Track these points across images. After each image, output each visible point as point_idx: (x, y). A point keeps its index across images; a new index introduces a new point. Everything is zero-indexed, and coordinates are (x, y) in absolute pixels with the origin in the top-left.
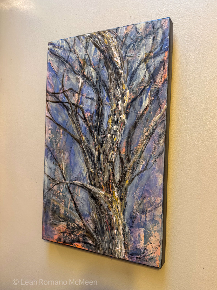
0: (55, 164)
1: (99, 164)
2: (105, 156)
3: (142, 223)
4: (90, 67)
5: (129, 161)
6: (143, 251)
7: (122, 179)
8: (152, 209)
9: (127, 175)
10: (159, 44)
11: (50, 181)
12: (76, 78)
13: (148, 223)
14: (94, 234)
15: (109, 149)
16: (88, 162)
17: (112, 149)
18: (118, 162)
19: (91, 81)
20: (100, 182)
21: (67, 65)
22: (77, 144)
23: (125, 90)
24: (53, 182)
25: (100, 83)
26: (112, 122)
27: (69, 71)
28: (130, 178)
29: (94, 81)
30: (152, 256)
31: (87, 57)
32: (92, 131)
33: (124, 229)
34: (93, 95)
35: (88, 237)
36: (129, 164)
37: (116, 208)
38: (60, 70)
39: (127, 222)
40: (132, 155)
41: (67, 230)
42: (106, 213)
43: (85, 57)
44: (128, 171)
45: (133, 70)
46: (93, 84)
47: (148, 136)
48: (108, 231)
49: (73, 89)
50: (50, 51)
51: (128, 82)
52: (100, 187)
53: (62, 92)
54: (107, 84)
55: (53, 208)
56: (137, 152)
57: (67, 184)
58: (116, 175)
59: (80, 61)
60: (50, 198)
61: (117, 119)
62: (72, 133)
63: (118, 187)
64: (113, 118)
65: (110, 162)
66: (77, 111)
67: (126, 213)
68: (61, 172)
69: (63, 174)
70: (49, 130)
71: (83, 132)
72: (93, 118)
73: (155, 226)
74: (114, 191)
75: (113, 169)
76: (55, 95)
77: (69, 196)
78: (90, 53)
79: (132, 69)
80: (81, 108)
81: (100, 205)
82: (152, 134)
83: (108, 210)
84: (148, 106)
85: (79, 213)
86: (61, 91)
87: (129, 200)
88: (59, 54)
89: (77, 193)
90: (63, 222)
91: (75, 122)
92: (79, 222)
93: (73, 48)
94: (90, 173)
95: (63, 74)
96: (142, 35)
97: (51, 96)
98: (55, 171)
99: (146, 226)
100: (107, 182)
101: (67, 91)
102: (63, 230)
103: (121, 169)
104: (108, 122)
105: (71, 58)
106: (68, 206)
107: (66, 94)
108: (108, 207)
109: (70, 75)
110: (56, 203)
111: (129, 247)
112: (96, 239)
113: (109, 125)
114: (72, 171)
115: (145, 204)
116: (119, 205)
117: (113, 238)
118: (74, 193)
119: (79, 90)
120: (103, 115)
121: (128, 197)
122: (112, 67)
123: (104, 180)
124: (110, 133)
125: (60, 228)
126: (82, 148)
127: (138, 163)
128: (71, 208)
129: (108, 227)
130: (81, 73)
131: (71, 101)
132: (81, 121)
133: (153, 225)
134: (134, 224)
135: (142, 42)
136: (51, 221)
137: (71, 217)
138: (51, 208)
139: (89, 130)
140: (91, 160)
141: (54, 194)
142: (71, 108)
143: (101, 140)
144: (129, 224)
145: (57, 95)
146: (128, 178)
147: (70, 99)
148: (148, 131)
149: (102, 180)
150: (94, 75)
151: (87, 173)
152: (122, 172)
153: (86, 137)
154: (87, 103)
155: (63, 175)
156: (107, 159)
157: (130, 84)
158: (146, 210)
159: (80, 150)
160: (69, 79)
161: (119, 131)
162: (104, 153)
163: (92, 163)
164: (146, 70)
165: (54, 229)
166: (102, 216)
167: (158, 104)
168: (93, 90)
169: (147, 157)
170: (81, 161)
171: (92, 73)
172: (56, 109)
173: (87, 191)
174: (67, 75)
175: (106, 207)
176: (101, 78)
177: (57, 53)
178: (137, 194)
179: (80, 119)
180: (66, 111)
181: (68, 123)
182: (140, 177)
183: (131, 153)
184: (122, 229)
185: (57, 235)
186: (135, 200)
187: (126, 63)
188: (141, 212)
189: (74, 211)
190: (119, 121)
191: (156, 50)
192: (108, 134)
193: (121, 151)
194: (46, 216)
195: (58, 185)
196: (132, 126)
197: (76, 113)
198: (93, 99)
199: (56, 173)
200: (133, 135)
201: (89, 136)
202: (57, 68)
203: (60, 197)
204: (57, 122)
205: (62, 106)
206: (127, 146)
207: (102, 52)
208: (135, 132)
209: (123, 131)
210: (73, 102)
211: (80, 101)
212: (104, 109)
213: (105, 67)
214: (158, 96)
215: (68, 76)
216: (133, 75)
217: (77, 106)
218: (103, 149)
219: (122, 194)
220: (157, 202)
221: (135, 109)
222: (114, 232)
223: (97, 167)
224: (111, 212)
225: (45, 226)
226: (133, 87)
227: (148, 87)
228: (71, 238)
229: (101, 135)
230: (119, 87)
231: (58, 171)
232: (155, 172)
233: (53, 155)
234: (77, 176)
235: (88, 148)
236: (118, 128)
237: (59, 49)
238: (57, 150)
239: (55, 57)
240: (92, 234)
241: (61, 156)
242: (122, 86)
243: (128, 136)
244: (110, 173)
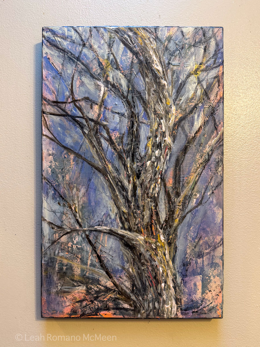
0: (61, 205)
1: (135, 200)
2: (143, 190)
3: (198, 269)
4: (116, 71)
5: (178, 195)
6: (200, 302)
7: (169, 218)
8: (210, 251)
9: (175, 213)
10: (212, 56)
11: (54, 230)
12: (95, 83)
13: (206, 269)
14: (131, 295)
15: (150, 181)
16: (118, 199)
17: (153, 180)
18: (162, 196)
19: (119, 90)
20: (137, 225)
21: (79, 64)
22: (99, 175)
23: (170, 106)
24: (60, 231)
25: (134, 93)
26: (153, 146)
27: (82, 73)
28: (180, 216)
29: (124, 90)
30: (213, 306)
31: (111, 57)
32: (123, 158)
33: (174, 281)
34: (123, 109)
35: (122, 300)
36: (179, 198)
37: (162, 256)
38: (67, 69)
39: (178, 271)
40: (182, 187)
41: (87, 297)
42: (149, 264)
43: (108, 57)
44: (178, 207)
45: (180, 82)
46: (123, 95)
47: (202, 163)
48: (152, 287)
49: (91, 98)
50: (47, 41)
51: (174, 97)
52: (138, 231)
53: (72, 102)
54: (144, 97)
55: (61, 269)
56: (188, 183)
57: (84, 231)
58: (161, 214)
59: (101, 61)
60: (55, 255)
61: (160, 142)
62: (90, 160)
63: (164, 228)
64: (154, 141)
65: (151, 198)
66: (97, 129)
67: (176, 261)
68: (73, 216)
69: (77, 218)
70: (50, 155)
71: (108, 159)
72: (125, 140)
73: (215, 269)
74: (158, 235)
75: (156, 206)
76: (59, 104)
77: (89, 248)
78: (117, 53)
79: (178, 81)
80: (104, 126)
81: (139, 254)
82: (207, 161)
83: (152, 260)
84: (201, 127)
85: (106, 269)
86: (70, 100)
87: (180, 244)
88: (64, 47)
89: (102, 242)
90: (79, 287)
91: (94, 145)
92: (106, 282)
93: (88, 42)
94: (121, 214)
95: (71, 76)
96: (190, 41)
97: (51, 105)
98: (62, 216)
99: (204, 272)
100: (148, 223)
101: (79, 100)
102: (79, 298)
103: (167, 205)
104: (146, 146)
105: (85, 55)
106: (87, 262)
107: (77, 104)
108: (150, 255)
109: (83, 78)
110: (65, 261)
111: (182, 301)
112: (134, 300)
113: (148, 149)
114: (93, 212)
115: (201, 245)
116: (166, 251)
117: (160, 295)
118: (97, 243)
119: (100, 100)
120: (140, 136)
121: (178, 240)
122: (150, 75)
123: (143, 221)
124: (150, 159)
125: (75, 296)
126: (108, 180)
127: (191, 196)
128: (92, 265)
129: (151, 282)
130: (103, 78)
131: (88, 116)
132: (105, 144)
133: (212, 269)
134: (188, 272)
135: (190, 50)
136: (58, 289)
137: (92, 277)
138: (57, 269)
139: (117, 156)
140: (123, 196)
141: (62, 248)
142: (87, 125)
143: (137, 169)
144: (181, 273)
145: (63, 106)
146: (178, 216)
147: (86, 113)
148: (202, 157)
149: (141, 222)
150: (124, 82)
151: (116, 214)
152: (169, 210)
153: (113, 165)
154: (113, 119)
155: (77, 221)
156: (148, 194)
157: (177, 98)
158: (203, 253)
159: (105, 183)
160: (82, 84)
161: (163, 157)
162: (143, 186)
163: (124, 200)
164: (197, 84)
165: (63, 299)
166: (143, 268)
167: (213, 126)
168: (123, 103)
169: (202, 189)
170: (107, 199)
171: (120, 79)
172: (61, 126)
173: (117, 239)
174: (79, 78)
175: (147, 256)
176: (135, 87)
177: (61, 45)
178: (191, 234)
179: (103, 141)
180: (79, 130)
181: (82, 146)
182: (193, 213)
183: (181, 184)
184: (172, 281)
185: (69, 307)
186: (188, 242)
187: (170, 73)
188: (197, 256)
189: (98, 268)
190: (163, 145)
191: (209, 63)
192: (148, 161)
193: (166, 183)
194: (48, 283)
195: (69, 235)
196: (181, 151)
197: (97, 132)
198: (123, 115)
199: (64, 217)
200: (182, 162)
201: (118, 163)
202: (61, 67)
203: (73, 251)
204: (63, 144)
205: (71, 121)
206: (175, 177)
207: (135, 54)
208: (185, 159)
209: (168, 157)
210: (90, 117)
211: (102, 116)
212: (141, 129)
213: (140, 74)
214: (214, 117)
215: (81, 80)
216: (180, 89)
217: (96, 123)
218: (141, 181)
219: (171, 237)
220: (216, 242)
221: (185, 130)
222: (161, 287)
223: (132, 204)
224: (155, 262)
225: (47, 297)
226: (181, 102)
227: (200, 105)
228: (94, 307)
229: (137, 162)
230: (162, 102)
231: (67, 215)
232: (212, 206)
233: (58, 192)
234: (100, 220)
235: (117, 180)
236: (161, 154)
237: (63, 39)
238: (65, 184)
239: (57, 50)
240: (128, 295)
241: (72, 192)
242: (166, 101)
243: (176, 164)
244: (152, 211)
